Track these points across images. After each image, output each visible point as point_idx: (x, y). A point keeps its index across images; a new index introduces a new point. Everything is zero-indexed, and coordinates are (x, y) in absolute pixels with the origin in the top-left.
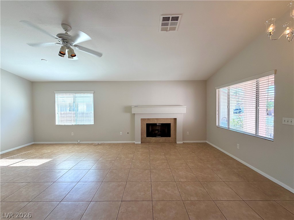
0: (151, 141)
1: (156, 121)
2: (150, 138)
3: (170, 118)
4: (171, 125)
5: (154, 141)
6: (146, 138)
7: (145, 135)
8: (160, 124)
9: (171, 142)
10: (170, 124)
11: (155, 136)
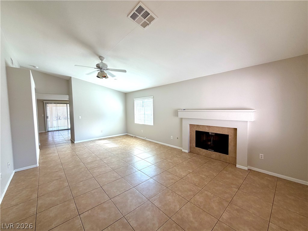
0: (201, 153)
1: (208, 129)
2: (200, 150)
3: (228, 128)
4: (230, 137)
5: (204, 154)
6: (194, 148)
7: (194, 145)
8: (214, 134)
9: (228, 162)
10: (227, 136)
11: (207, 149)
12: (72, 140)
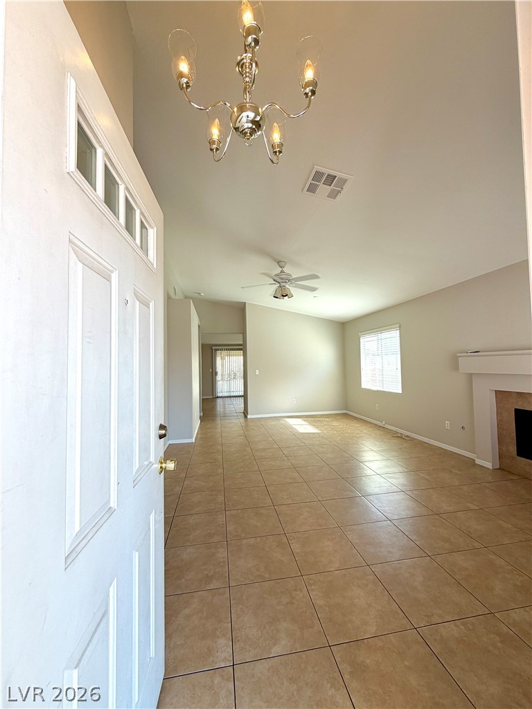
2: (530, 464)
6: (512, 458)
7: (513, 448)
12: (245, 413)
